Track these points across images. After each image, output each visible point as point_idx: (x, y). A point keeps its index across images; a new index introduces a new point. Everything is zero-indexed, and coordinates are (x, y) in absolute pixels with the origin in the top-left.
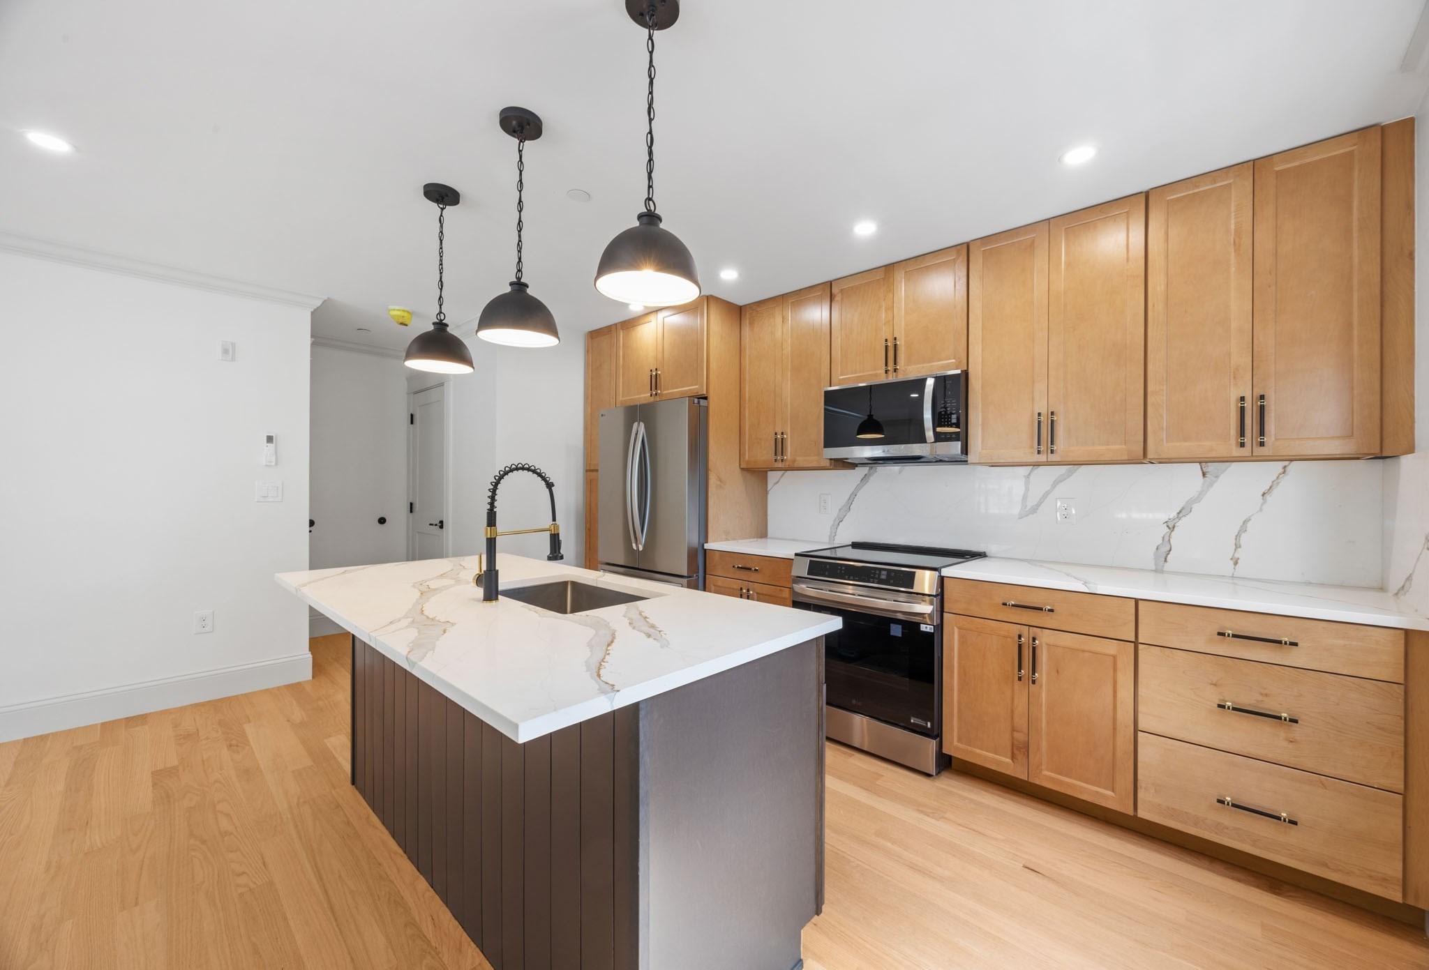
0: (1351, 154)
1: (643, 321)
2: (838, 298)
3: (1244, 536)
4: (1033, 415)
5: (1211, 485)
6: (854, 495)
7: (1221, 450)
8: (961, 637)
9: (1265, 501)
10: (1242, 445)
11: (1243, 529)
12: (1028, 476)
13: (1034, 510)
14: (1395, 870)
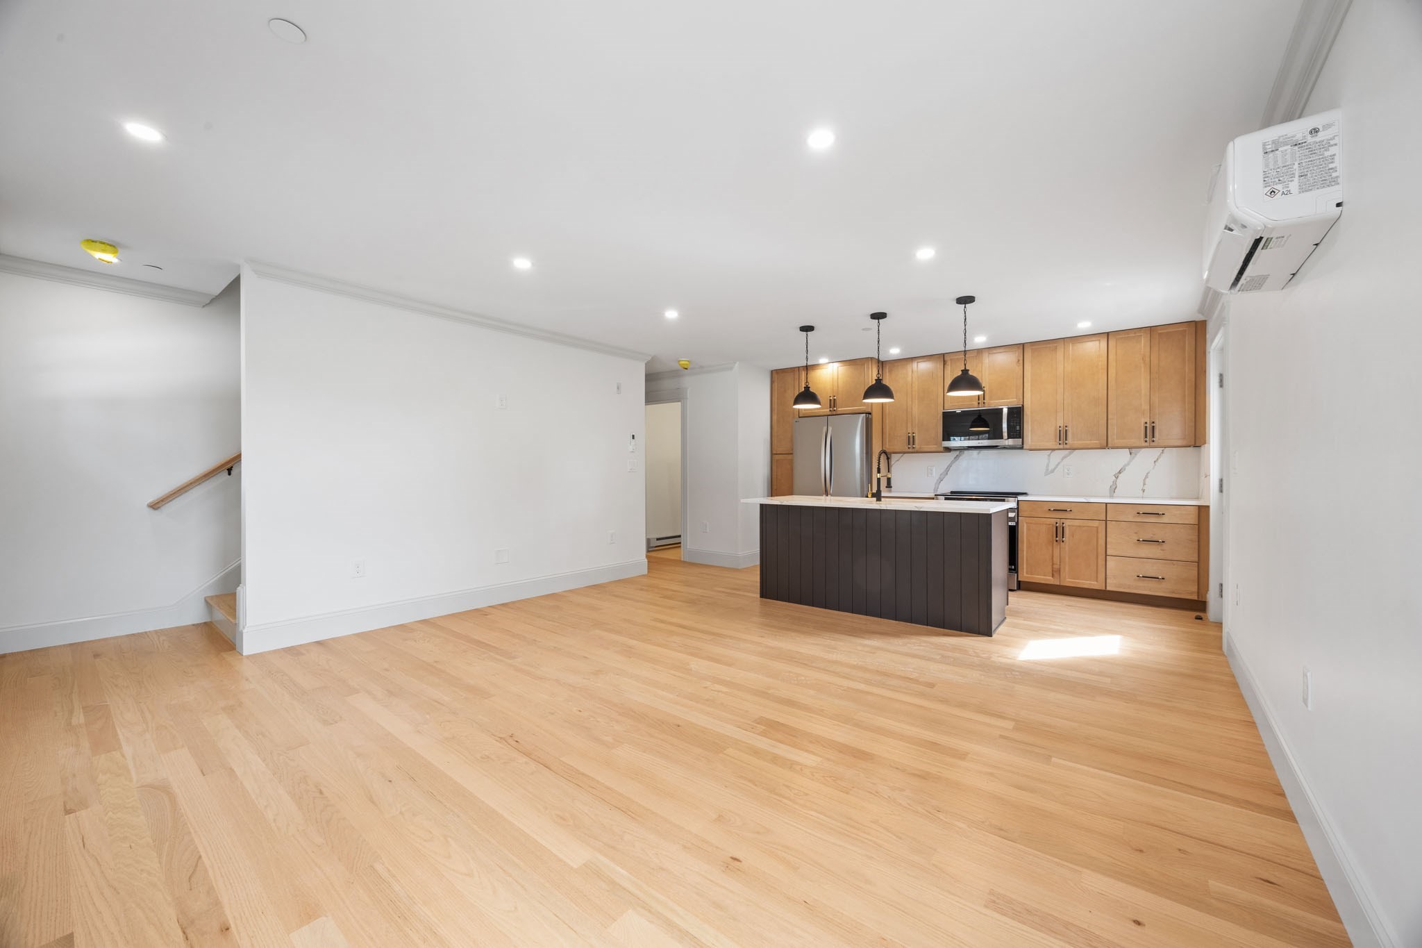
0: (1185, 331)
1: (824, 367)
2: (949, 363)
3: (1147, 480)
4: (1056, 426)
5: (1133, 458)
6: (950, 466)
7: (1138, 444)
8: (1027, 526)
9: (1155, 465)
10: (1146, 441)
11: (1146, 477)
12: (1049, 455)
13: (1053, 471)
14: (1195, 589)
